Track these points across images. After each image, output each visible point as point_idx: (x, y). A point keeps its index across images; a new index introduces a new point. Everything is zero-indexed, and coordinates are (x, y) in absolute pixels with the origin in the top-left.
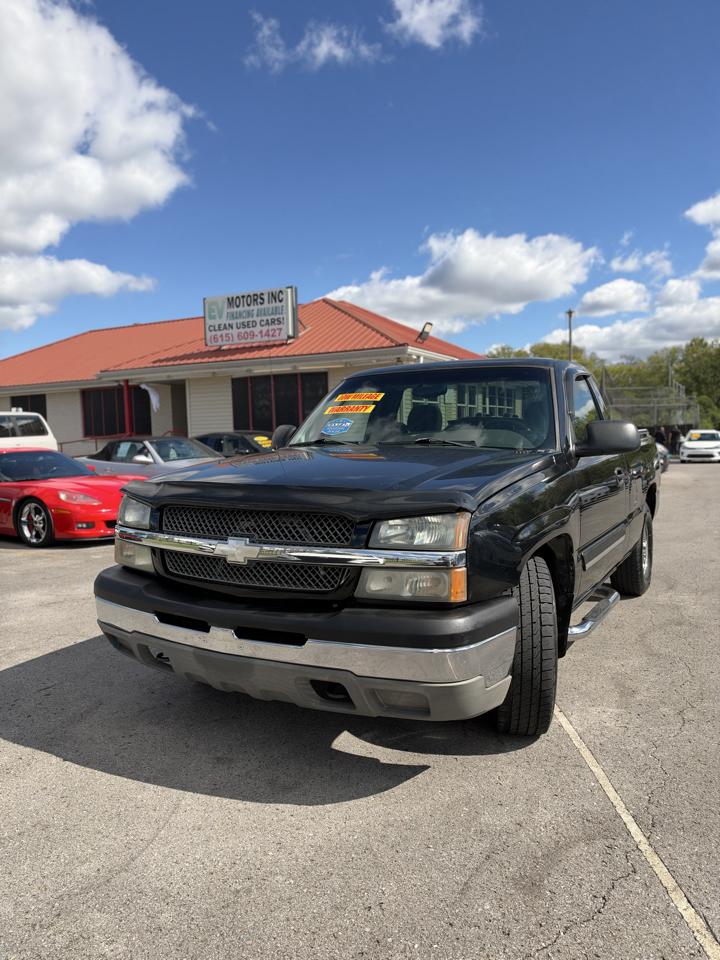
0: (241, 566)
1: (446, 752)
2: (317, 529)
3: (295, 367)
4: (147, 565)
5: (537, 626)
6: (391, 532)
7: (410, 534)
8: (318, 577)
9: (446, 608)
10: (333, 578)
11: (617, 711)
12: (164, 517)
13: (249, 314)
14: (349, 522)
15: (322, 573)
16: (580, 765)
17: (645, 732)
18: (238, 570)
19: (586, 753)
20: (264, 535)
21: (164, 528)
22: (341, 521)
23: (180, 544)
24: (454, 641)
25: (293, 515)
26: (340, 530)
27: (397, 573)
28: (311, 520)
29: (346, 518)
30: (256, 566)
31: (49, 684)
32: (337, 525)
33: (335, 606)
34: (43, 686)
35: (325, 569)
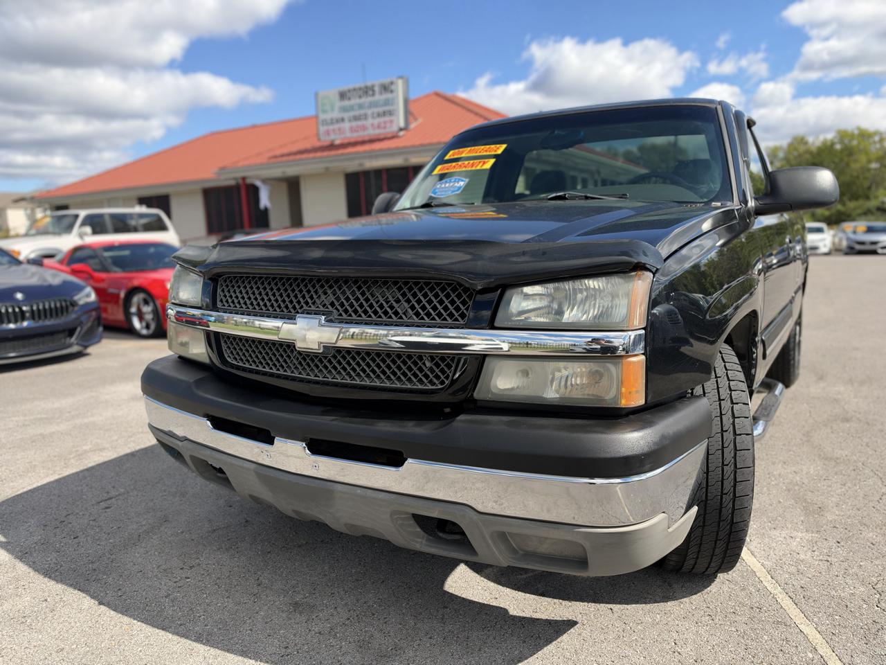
0: (316, 355)
1: (596, 600)
2: (419, 302)
3: (406, 160)
4: (202, 353)
5: (729, 436)
6: (527, 305)
7: (555, 306)
8: (421, 370)
9: (612, 416)
10: (443, 371)
11: (809, 536)
12: (219, 291)
13: (361, 106)
14: (466, 290)
15: (428, 364)
16: (783, 622)
17: (855, 569)
18: (313, 360)
19: (786, 603)
20: (346, 311)
21: (219, 305)
22: (454, 290)
23: (261, 329)
24: (626, 466)
25: (385, 283)
26: (453, 302)
27: (536, 364)
28: (410, 289)
29: (461, 285)
30: (334, 355)
31: (113, 493)
32: (448, 296)
33: (447, 410)
34: (105, 496)
35: (432, 359)
